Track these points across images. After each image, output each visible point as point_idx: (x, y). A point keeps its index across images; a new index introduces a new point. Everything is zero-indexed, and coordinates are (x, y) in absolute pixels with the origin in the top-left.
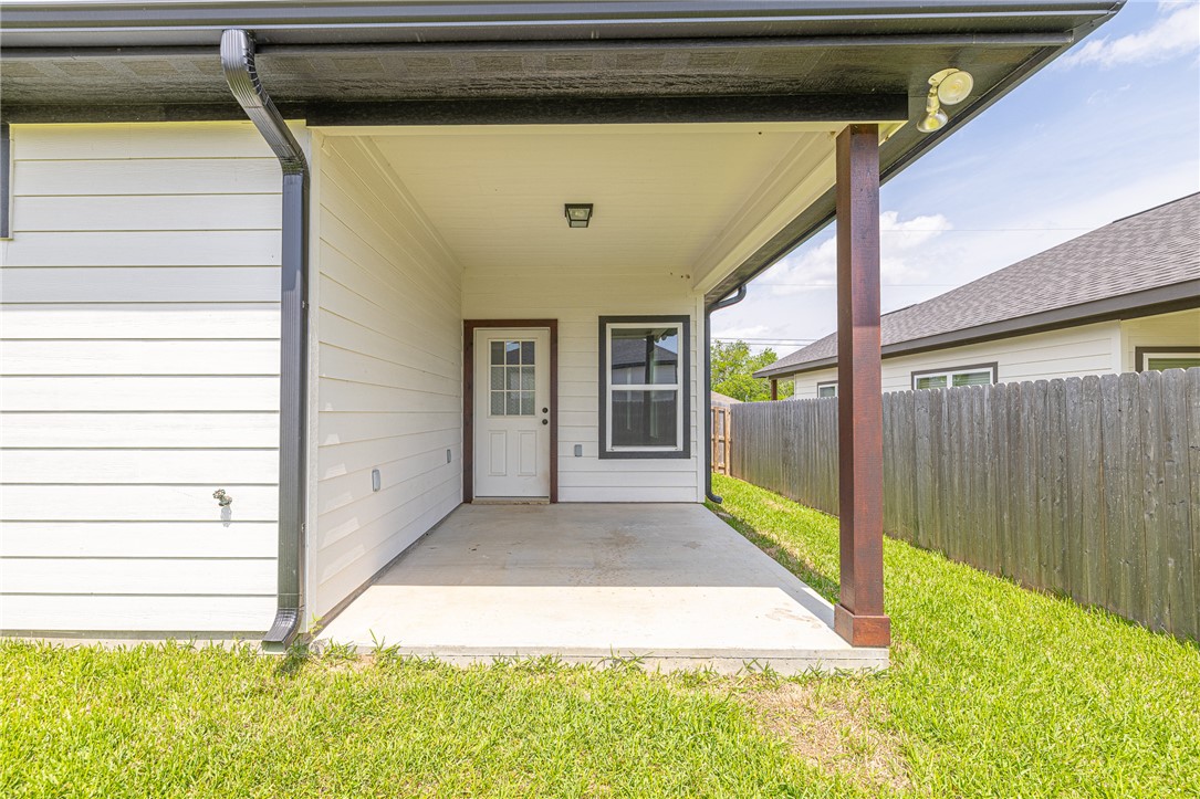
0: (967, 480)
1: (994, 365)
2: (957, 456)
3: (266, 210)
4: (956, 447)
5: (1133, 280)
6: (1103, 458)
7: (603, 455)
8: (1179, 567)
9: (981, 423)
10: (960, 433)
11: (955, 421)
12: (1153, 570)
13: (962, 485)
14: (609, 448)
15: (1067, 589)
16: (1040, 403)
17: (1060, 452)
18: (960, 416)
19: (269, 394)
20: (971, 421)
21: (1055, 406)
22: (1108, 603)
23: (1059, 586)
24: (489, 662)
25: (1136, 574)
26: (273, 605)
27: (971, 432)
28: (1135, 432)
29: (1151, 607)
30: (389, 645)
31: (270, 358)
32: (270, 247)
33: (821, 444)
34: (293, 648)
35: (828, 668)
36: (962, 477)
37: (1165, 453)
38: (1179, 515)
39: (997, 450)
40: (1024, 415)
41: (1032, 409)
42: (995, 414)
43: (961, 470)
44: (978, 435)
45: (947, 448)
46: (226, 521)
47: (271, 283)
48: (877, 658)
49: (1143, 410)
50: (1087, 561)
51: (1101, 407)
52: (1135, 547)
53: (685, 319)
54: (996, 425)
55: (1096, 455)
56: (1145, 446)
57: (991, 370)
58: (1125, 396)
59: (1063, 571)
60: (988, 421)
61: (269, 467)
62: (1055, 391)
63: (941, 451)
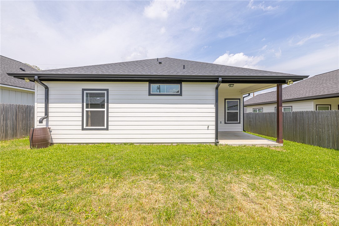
0: (288, 127)
1: (292, 106)
2: (286, 123)
3: (213, 93)
4: (286, 122)
5: (315, 93)
6: (308, 123)
7: (225, 123)
8: (318, 137)
9: (291, 117)
10: (287, 119)
11: (286, 117)
12: (315, 138)
13: (287, 128)
14: (226, 122)
15: (304, 142)
16: (300, 115)
17: (303, 122)
18: (287, 117)
19: (214, 115)
20: (289, 117)
21: (302, 115)
22: (309, 143)
23: (302, 142)
24: (238, 146)
25: (313, 139)
26: (214, 139)
27: (289, 119)
28: (313, 119)
29: (314, 143)
30: (226, 144)
31: (214, 110)
32: (214, 97)
33: (259, 121)
34: (216, 143)
35: (277, 146)
36: (287, 127)
37: (316, 122)
38: (318, 130)
39: (293, 122)
40: (297, 116)
41: (299, 115)
42: (293, 116)
43: (287, 125)
44: (290, 120)
45: (285, 122)
46: (208, 129)
47: (214, 102)
48: (282, 145)
49: (314, 116)
50: (306, 138)
51: (308, 115)
52: (312, 135)
53: (240, 99)
54: (293, 118)
55: (307, 122)
56: (314, 121)
57: (291, 107)
58: (311, 114)
59: (303, 140)
60: (292, 117)
61: (214, 123)
62: (302, 113)
63: (284, 122)
